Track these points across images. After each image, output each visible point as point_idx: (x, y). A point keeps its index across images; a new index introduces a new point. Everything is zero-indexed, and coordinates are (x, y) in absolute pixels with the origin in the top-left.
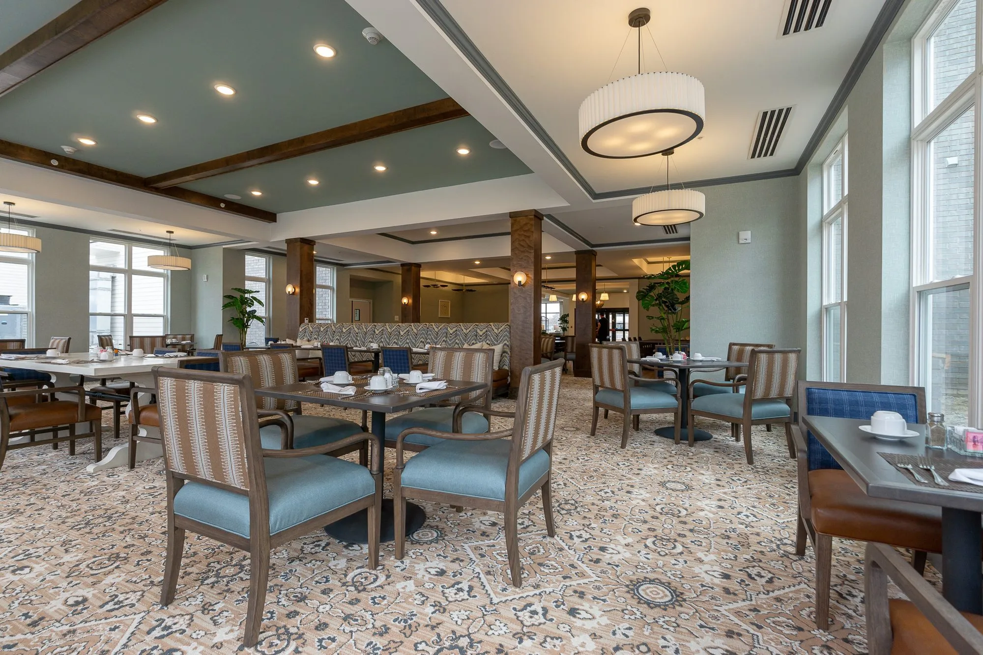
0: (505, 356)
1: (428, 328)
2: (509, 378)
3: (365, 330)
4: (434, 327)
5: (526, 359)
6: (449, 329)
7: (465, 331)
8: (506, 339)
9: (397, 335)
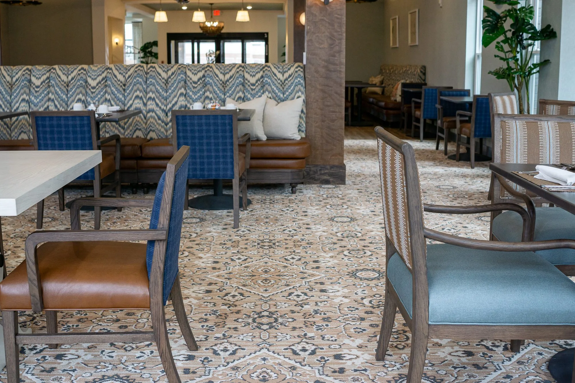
1: (147, 73)
3: (8, 78)
5: (333, 121)
8: (300, 90)
9: (81, 86)
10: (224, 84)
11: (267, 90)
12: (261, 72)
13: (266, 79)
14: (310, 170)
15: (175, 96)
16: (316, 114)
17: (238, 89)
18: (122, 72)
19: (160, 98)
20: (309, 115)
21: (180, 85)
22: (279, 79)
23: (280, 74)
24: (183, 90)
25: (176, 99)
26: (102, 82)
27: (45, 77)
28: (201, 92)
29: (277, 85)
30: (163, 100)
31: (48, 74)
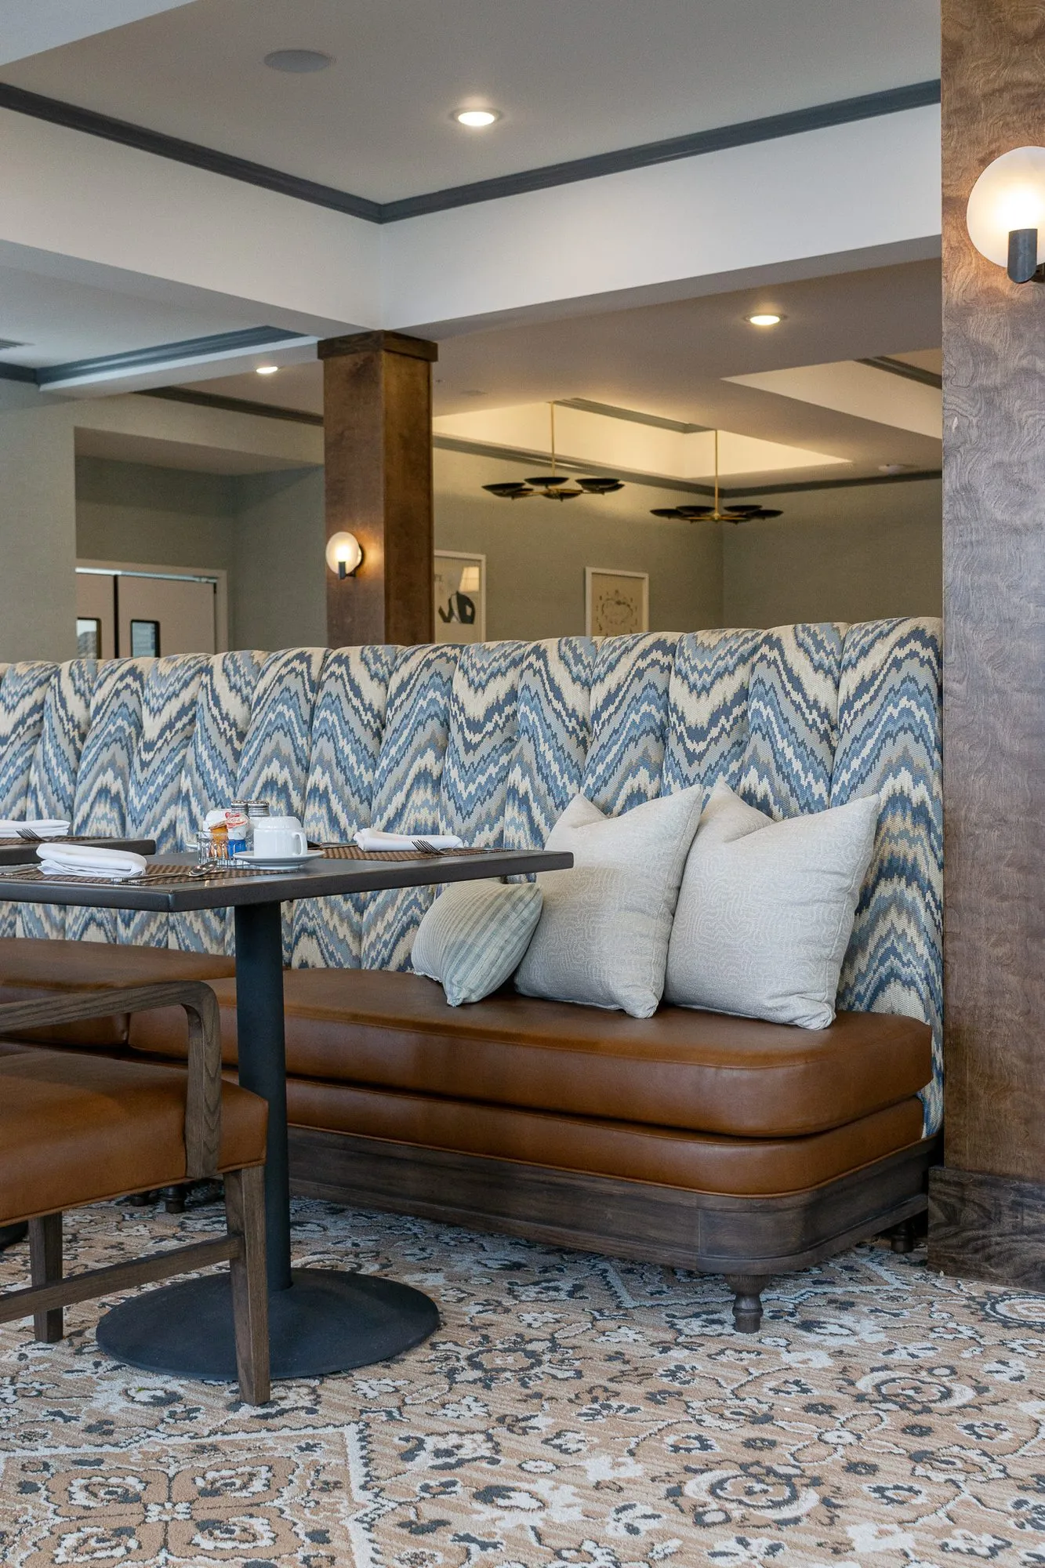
0: (898, 902)
2: (934, 1096)
4: (359, 673)
6: (460, 685)
7: (573, 695)
8: (906, 761)
10: (583, 729)
11: (755, 760)
12: (742, 673)
13: (755, 704)
14: (962, 1200)
15: (399, 786)
16: (995, 891)
17: (633, 754)
18: (240, 682)
19: (347, 790)
20: (961, 896)
21: (421, 737)
22: (814, 705)
23: (821, 675)
24: (429, 759)
25: (399, 798)
26: (179, 725)
27: (28, 703)
28: (493, 770)
29: (803, 732)
30: (355, 801)
31: (37, 695)
